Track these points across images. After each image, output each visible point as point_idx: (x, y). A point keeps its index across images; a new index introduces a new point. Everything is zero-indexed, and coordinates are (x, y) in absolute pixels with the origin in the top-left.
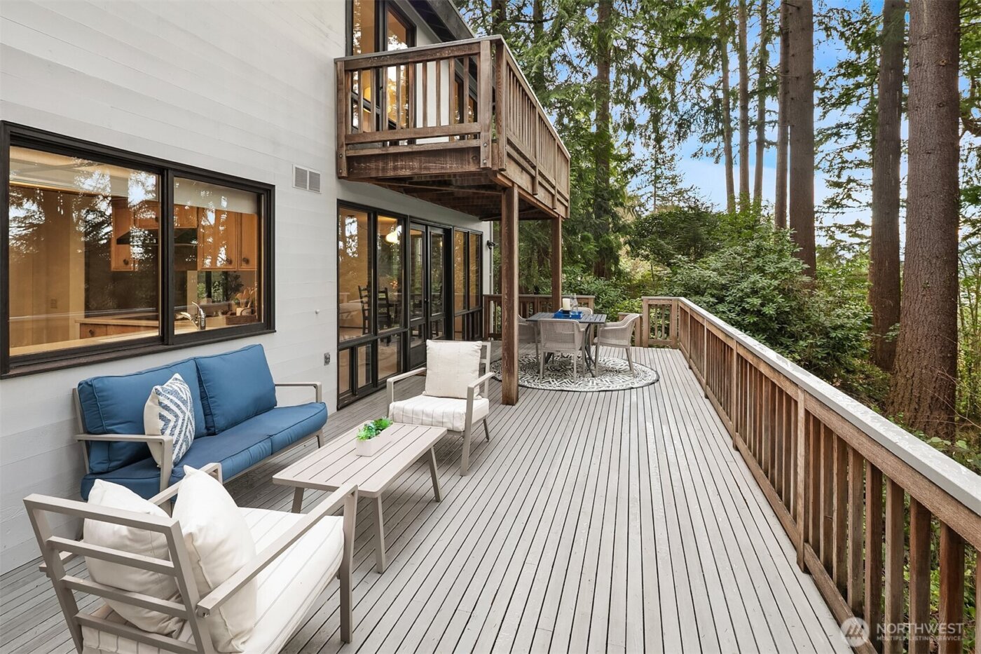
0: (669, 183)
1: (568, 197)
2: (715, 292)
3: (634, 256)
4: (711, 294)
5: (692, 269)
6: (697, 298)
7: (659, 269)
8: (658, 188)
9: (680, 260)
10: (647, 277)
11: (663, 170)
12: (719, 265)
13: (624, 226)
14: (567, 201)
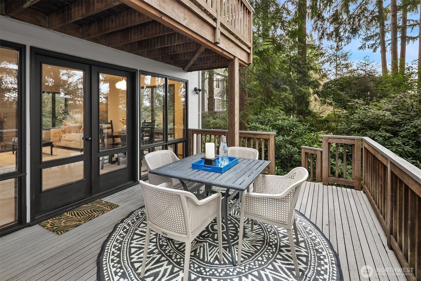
0: (344, 67)
1: (250, 45)
2: (390, 128)
3: (323, 103)
4: (385, 129)
5: (367, 110)
6: (373, 133)
7: (339, 110)
8: (338, 70)
9: (357, 103)
10: (331, 115)
11: (341, 61)
12: (390, 106)
13: (313, 82)
14: (249, 48)
